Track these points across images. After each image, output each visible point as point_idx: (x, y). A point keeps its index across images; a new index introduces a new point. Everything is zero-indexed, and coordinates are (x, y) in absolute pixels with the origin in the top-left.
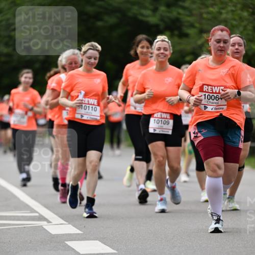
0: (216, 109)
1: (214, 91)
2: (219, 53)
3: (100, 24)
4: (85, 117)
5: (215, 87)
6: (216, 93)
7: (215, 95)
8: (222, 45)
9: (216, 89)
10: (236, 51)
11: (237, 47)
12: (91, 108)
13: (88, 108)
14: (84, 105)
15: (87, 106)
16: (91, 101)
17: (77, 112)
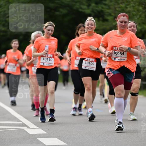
7: (120, 52)
10: (132, 30)
14: (45, 58)
15: (47, 58)
16: (49, 55)
17: (41, 62)
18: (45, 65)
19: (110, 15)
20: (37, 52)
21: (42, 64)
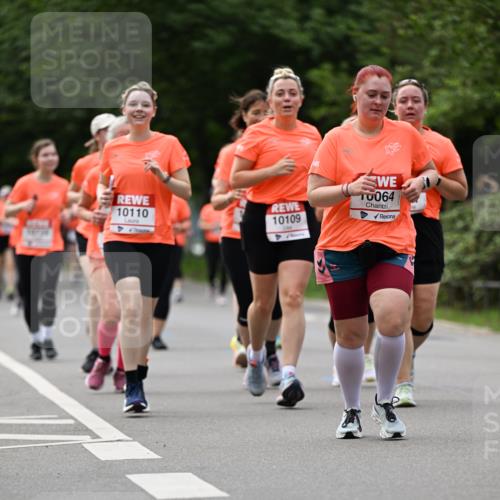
0: (383, 217)
1: (380, 185)
2: (372, 115)
3: (197, 45)
4: (126, 230)
5: (381, 176)
6: (383, 188)
7: (382, 191)
8: (378, 100)
9: (383, 182)
10: (408, 112)
11: (410, 104)
12: (136, 213)
13: (130, 212)
14: (123, 208)
15: (130, 208)
16: (136, 200)
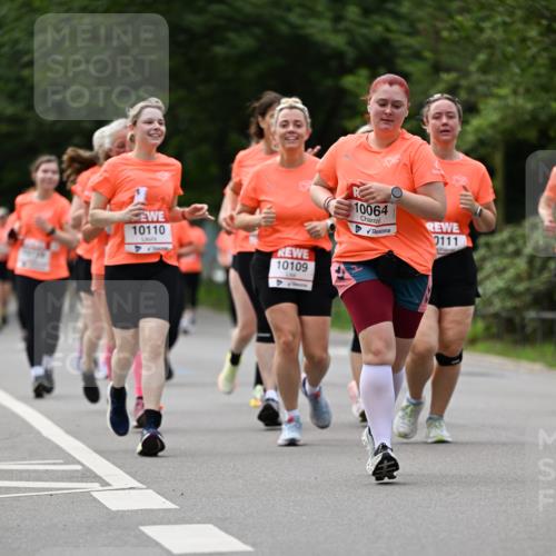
0: (375, 231)
2: (383, 125)
11: (444, 120)
12: (153, 230)
14: (138, 226)
15: (146, 225)
16: (152, 215)
17: (127, 241)
18: (144, 250)
19: (417, 56)
20: (104, 208)
21: (132, 249)
